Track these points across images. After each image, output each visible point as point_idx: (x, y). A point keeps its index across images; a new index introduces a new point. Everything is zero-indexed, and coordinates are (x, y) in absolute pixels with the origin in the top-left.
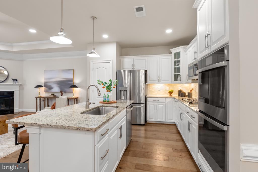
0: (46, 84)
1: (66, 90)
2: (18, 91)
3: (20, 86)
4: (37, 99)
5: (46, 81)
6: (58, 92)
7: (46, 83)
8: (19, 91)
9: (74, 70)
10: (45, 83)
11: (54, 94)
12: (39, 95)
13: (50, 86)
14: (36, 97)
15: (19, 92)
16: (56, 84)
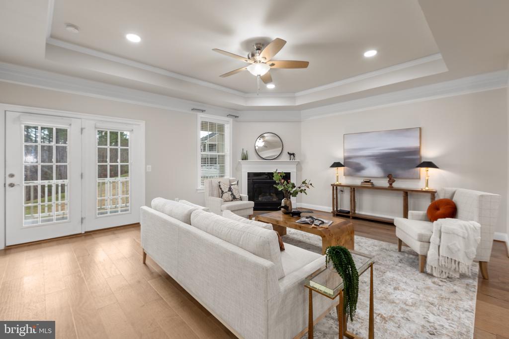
0: (347, 160)
1: (399, 172)
2: (295, 173)
3: (297, 165)
4: (333, 187)
5: (347, 154)
6: (379, 176)
7: (349, 158)
8: (297, 172)
9: (420, 129)
10: (346, 158)
11: (370, 180)
12: (338, 181)
13: (358, 164)
14: (332, 185)
15: (297, 174)
16: (372, 160)
